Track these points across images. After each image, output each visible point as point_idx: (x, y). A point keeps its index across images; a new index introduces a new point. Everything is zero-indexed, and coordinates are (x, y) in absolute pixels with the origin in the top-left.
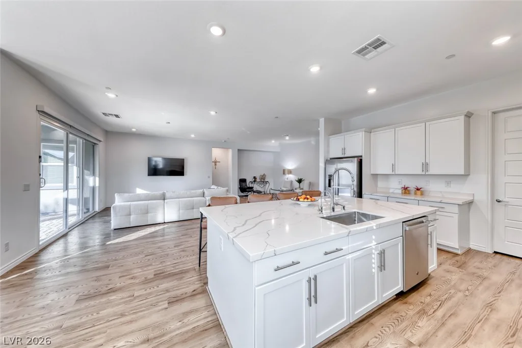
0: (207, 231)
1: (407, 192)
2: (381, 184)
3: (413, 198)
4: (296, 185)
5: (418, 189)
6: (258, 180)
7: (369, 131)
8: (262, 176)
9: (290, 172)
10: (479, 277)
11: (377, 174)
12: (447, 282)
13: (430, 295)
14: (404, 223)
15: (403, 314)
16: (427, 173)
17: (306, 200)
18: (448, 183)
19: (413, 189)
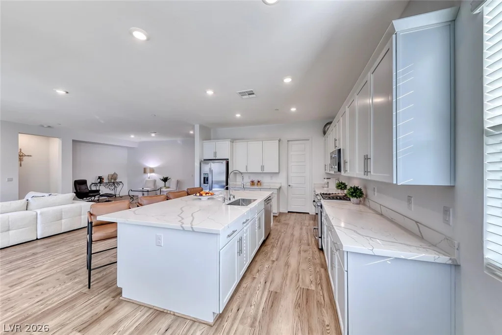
0: (117, 240)
1: (253, 184)
2: (239, 178)
3: (256, 187)
4: (162, 184)
5: (259, 182)
6: (105, 181)
7: (233, 141)
8: (112, 175)
9: (152, 171)
10: (286, 224)
12: (277, 230)
13: (273, 238)
14: (265, 202)
15: (267, 251)
16: (263, 172)
17: (207, 195)
18: (272, 177)
19: (256, 182)
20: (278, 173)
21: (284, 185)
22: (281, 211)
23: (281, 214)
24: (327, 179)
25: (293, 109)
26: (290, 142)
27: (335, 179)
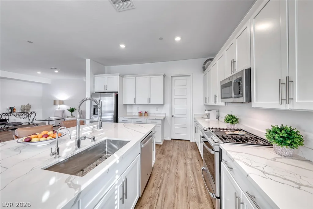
1: (141, 114)
2: (129, 110)
3: (144, 118)
4: (69, 113)
5: (146, 113)
6: (17, 111)
7: (122, 75)
8: (26, 106)
9: (62, 103)
10: (170, 157)
11: (127, 105)
14: (141, 143)
16: (150, 104)
18: (157, 109)
19: (143, 113)
20: (162, 105)
21: (168, 115)
22: (165, 139)
23: (165, 142)
24: (208, 110)
25: (178, 39)
26: (174, 78)
27: (215, 110)
